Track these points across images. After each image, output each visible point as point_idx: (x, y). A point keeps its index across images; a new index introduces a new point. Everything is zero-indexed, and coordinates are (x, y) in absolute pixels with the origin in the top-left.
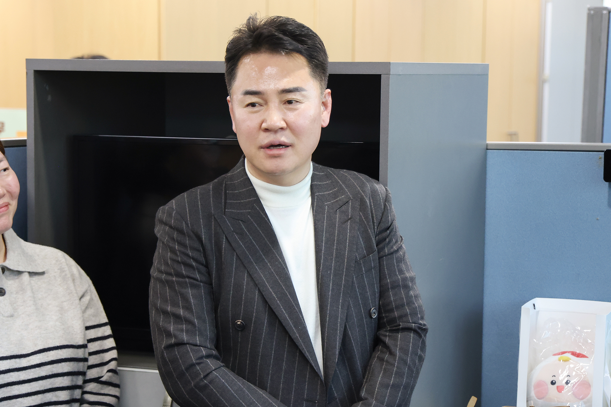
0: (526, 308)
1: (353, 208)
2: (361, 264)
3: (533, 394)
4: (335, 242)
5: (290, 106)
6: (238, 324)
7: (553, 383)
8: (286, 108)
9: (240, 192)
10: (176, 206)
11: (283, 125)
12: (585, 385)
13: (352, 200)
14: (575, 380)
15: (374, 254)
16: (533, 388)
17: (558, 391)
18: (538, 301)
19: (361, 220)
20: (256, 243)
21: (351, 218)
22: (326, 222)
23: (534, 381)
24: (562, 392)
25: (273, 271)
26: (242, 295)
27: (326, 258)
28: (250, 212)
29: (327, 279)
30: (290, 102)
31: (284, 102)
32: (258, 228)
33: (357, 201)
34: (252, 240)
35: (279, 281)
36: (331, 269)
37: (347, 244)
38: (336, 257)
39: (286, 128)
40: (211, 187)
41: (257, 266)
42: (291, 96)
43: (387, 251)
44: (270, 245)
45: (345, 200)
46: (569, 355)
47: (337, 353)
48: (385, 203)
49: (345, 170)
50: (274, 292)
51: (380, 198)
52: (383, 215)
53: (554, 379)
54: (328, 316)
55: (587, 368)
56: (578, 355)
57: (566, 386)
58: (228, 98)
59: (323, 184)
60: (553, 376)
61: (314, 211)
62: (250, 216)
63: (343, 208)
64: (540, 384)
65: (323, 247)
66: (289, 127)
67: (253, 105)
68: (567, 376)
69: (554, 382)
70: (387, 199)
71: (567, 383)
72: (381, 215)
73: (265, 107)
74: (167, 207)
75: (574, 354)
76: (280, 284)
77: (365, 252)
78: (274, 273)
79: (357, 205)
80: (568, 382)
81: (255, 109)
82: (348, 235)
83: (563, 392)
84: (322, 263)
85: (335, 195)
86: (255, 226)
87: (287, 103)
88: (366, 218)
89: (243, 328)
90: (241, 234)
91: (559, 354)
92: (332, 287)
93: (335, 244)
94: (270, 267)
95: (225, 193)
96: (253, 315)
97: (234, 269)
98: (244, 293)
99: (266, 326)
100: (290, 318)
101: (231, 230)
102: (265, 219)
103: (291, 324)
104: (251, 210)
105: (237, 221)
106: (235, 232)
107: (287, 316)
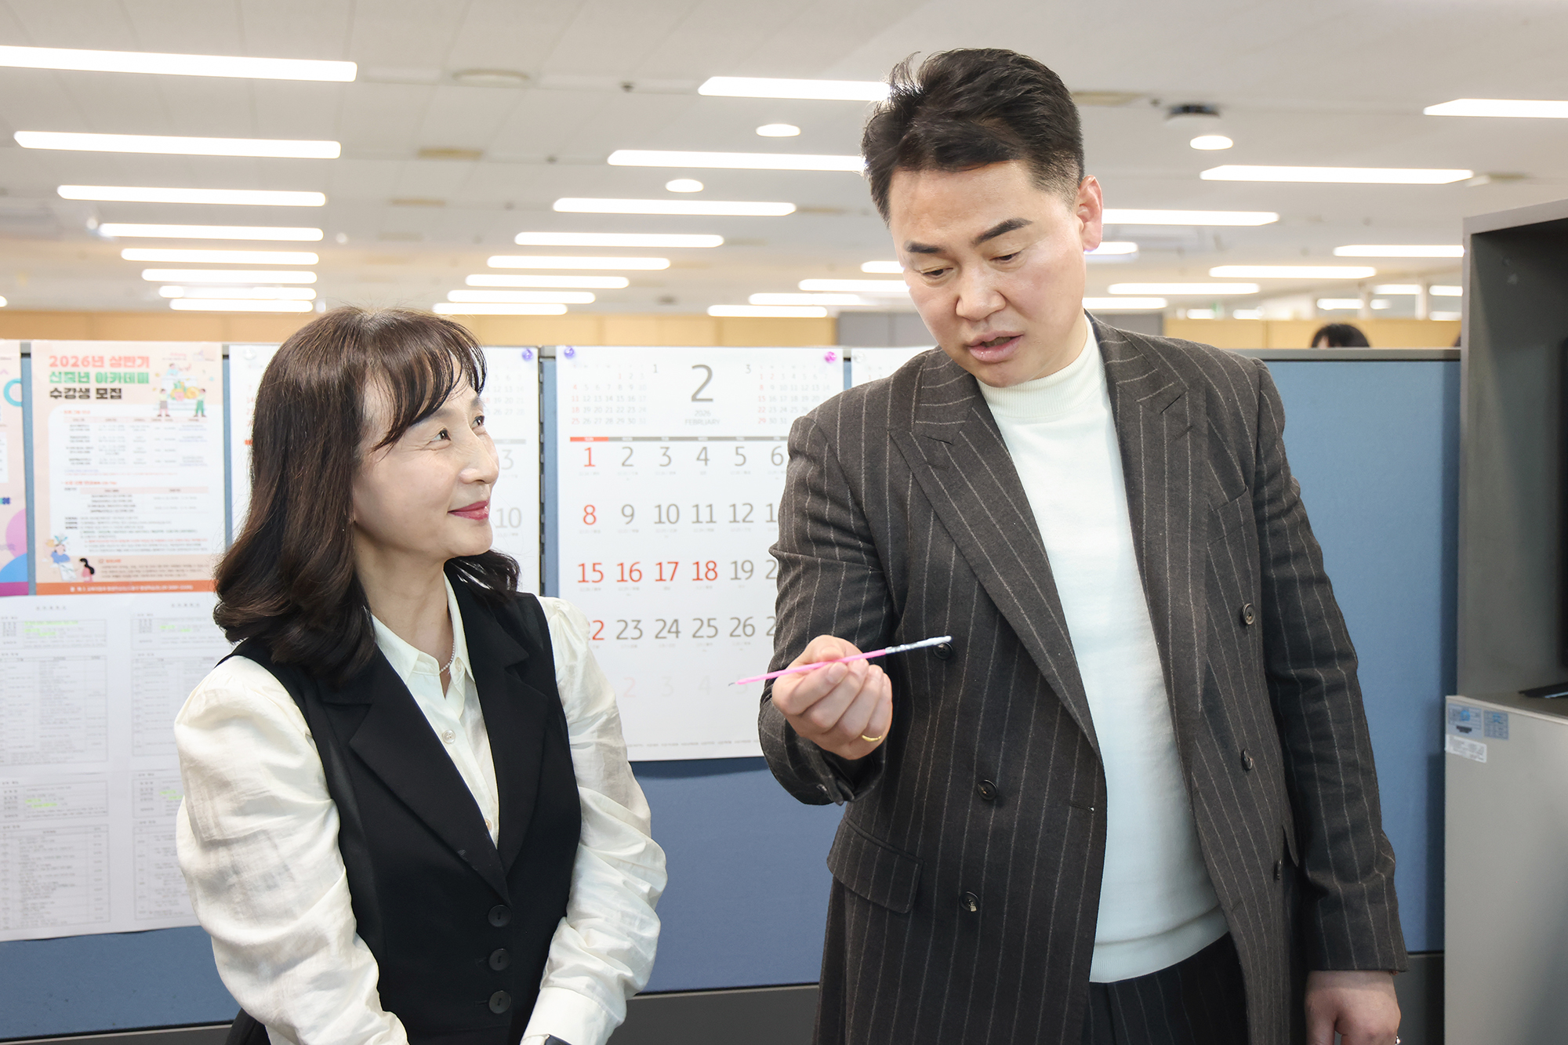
1: (1194, 407)
4: (1166, 476)
6: (940, 648)
9: (947, 386)
13: (1187, 391)
15: (1245, 497)
20: (972, 485)
21: (1191, 427)
22: (1144, 437)
25: (1006, 539)
26: (947, 590)
27: (1150, 506)
28: (963, 424)
29: (1159, 547)
32: (978, 455)
33: (1200, 394)
34: (966, 480)
35: (1019, 560)
37: (1190, 479)
38: (1172, 504)
41: (973, 531)
44: (1002, 489)
45: (1176, 392)
47: (1199, 694)
48: (1261, 392)
50: (1007, 582)
52: (1259, 418)
62: (964, 432)
63: (1174, 408)
65: (1144, 486)
72: (1255, 419)
76: (1020, 566)
77: (1224, 494)
78: (1009, 543)
79: (1201, 400)
82: (1190, 460)
85: (1155, 383)
86: (974, 452)
88: (1221, 427)
93: (1166, 480)
94: (1001, 532)
95: (919, 390)
96: (967, 630)
97: (930, 539)
98: (950, 586)
99: (995, 654)
100: (1040, 634)
101: (923, 459)
102: (992, 435)
103: (1042, 646)
104: (966, 420)
105: (937, 442)
106: (930, 464)
107: (1033, 629)
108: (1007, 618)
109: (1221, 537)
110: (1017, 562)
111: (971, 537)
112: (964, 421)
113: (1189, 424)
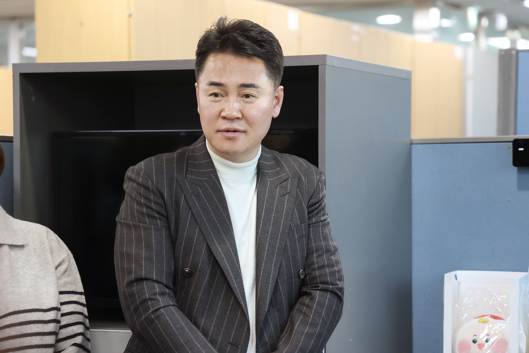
1: (292, 184)
2: (294, 231)
4: (274, 211)
5: (247, 100)
6: (186, 272)
7: (474, 342)
8: (243, 101)
9: (200, 163)
10: (144, 167)
11: (240, 115)
13: (290, 177)
14: (494, 339)
15: (305, 224)
16: (457, 347)
17: (479, 348)
18: (459, 273)
19: (297, 194)
20: (209, 205)
21: (289, 193)
22: (268, 195)
23: (458, 341)
24: (482, 349)
25: (221, 230)
27: (265, 223)
28: (207, 180)
29: (264, 241)
30: (247, 96)
31: (242, 96)
33: (296, 179)
34: (207, 203)
35: (226, 240)
36: (268, 233)
37: (284, 213)
38: (273, 224)
39: (242, 118)
40: (176, 155)
41: (208, 224)
42: (248, 91)
44: (221, 209)
45: (285, 178)
46: (488, 318)
47: (268, 303)
48: (318, 184)
49: (287, 154)
50: (220, 248)
51: (314, 178)
52: (315, 192)
53: (475, 338)
54: (262, 271)
56: (496, 318)
57: (486, 344)
58: (196, 84)
59: (268, 164)
60: (474, 336)
61: (258, 184)
62: (207, 183)
63: (283, 184)
65: (263, 214)
67: (216, 95)
68: (487, 335)
71: (487, 341)
72: (313, 191)
73: (225, 98)
74: (136, 167)
76: (226, 242)
77: (299, 221)
78: (222, 232)
79: (295, 183)
81: (217, 99)
82: (286, 206)
84: (261, 227)
85: (278, 173)
86: (210, 192)
87: (244, 96)
88: (302, 193)
89: (191, 275)
90: (198, 197)
91: (479, 317)
92: (268, 247)
93: (274, 213)
94: (219, 227)
95: (187, 162)
96: (198, 265)
97: (188, 225)
98: (194, 245)
99: (208, 276)
100: (231, 271)
101: (190, 191)
102: (219, 187)
103: (232, 276)
104: (208, 178)
105: (196, 186)
106: (192, 194)
107: (229, 268)
108: (219, 262)
109: (295, 239)
110: (225, 240)
111: (207, 227)
113: (288, 191)
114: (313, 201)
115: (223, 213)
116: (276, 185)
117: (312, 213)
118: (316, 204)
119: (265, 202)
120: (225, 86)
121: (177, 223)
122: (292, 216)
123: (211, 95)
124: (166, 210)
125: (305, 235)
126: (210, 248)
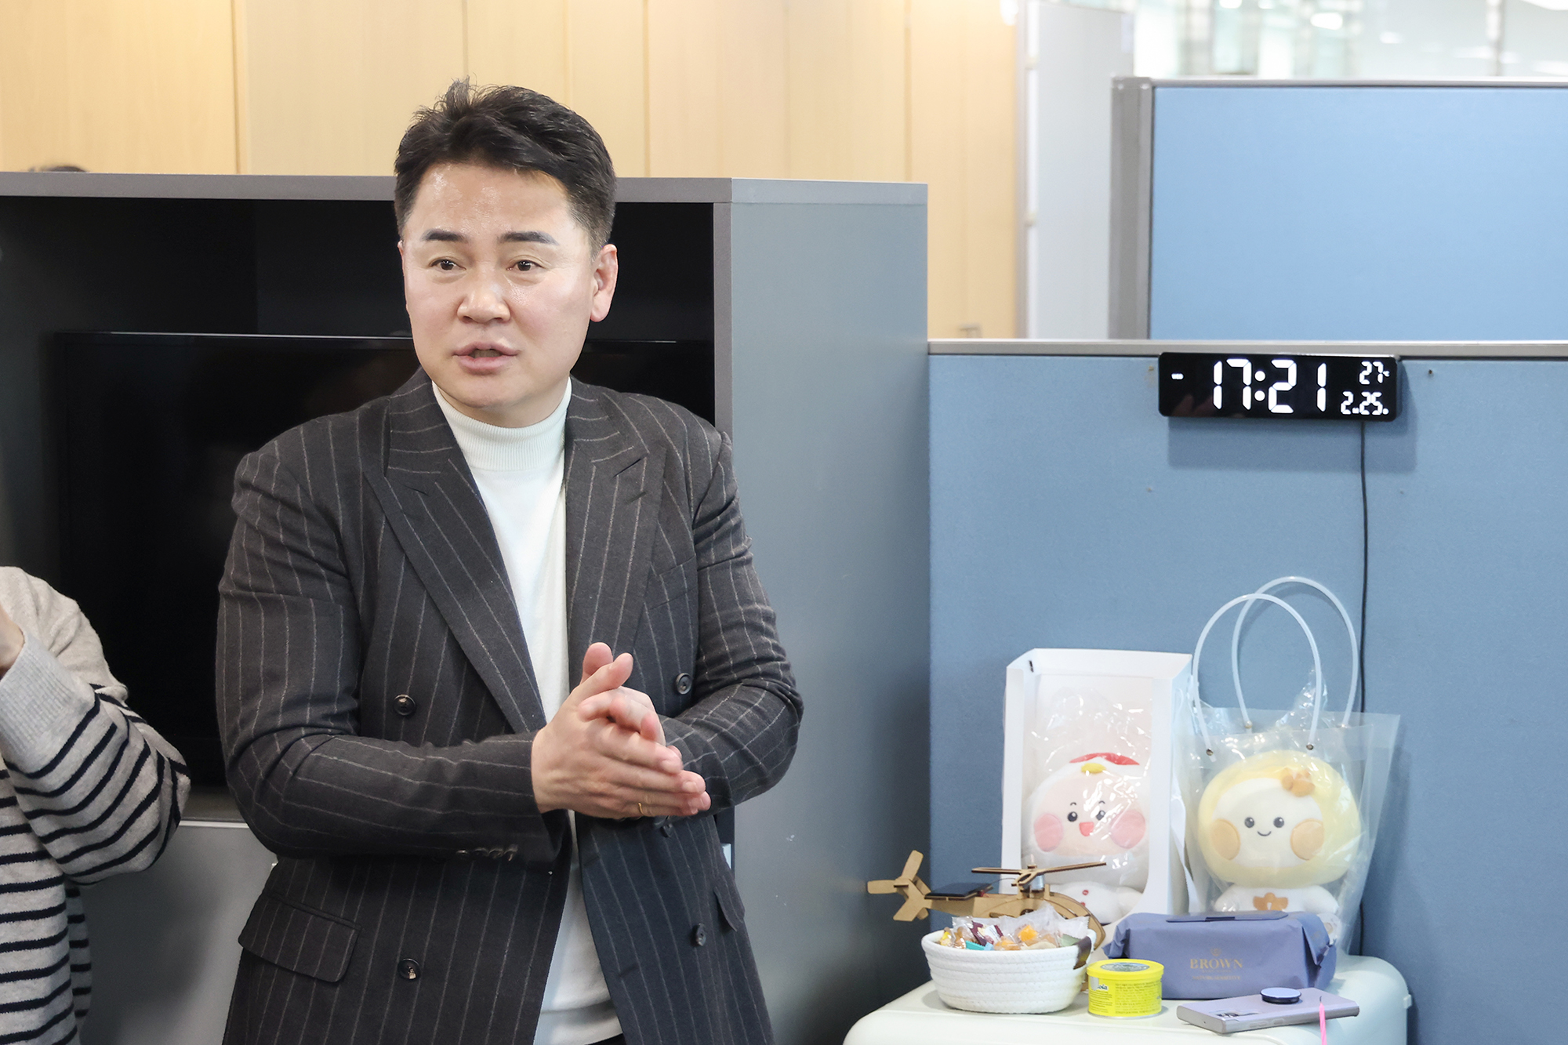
0: (1016, 669)
1: (649, 472)
2: (660, 582)
3: (1033, 841)
4: (608, 539)
5: (524, 275)
6: (401, 704)
7: (1072, 818)
8: (511, 278)
9: (419, 434)
10: (281, 452)
11: (503, 312)
12: (1135, 819)
13: (647, 455)
14: (1116, 810)
15: (688, 562)
16: (1032, 829)
17: (1082, 833)
18: (1038, 655)
19: (664, 495)
21: (644, 493)
22: (592, 498)
23: (1035, 815)
24: (1089, 835)
25: (482, 596)
26: (414, 644)
27: (586, 568)
28: (439, 476)
29: (587, 611)
30: (523, 266)
31: (508, 265)
32: (455, 509)
33: (659, 458)
34: (442, 532)
35: (495, 619)
36: (596, 592)
38: (609, 568)
39: (509, 321)
40: (358, 418)
41: (448, 586)
42: (524, 252)
43: (714, 557)
44: (479, 545)
45: (635, 456)
46: (1101, 761)
48: (718, 465)
49: (638, 395)
50: (483, 640)
51: (707, 451)
52: (709, 486)
53: (1073, 809)
55: (1138, 784)
56: (1120, 761)
57: (1098, 824)
58: (400, 244)
59: (591, 422)
60: (1071, 804)
61: (569, 474)
62: (439, 483)
63: (630, 472)
64: (1046, 822)
65: (583, 547)
66: (513, 317)
67: (446, 265)
68: (1100, 802)
69: (1074, 815)
70: (722, 456)
71: (1099, 817)
72: (705, 485)
73: (470, 270)
74: (260, 454)
75: (1111, 758)
76: (496, 624)
77: (674, 558)
78: (485, 601)
79: (659, 467)
80: (1102, 813)
81: (449, 274)
82: (637, 525)
83: (1091, 834)
84: (577, 579)
85: (615, 446)
86: (449, 505)
87: (517, 266)
88: (676, 491)
89: (413, 710)
90: (419, 518)
91: (1082, 759)
92: (596, 627)
93: (608, 543)
95: (387, 434)
96: (433, 686)
97: (400, 589)
98: (418, 639)
99: (460, 711)
100: (514, 695)
101: (399, 507)
102: (470, 490)
103: (516, 707)
104: (442, 471)
105: (412, 492)
106: (405, 514)
107: (508, 690)
108: (482, 677)
109: (663, 602)
110: (492, 620)
111: (446, 592)
112: (440, 473)
113: (642, 490)
114: (707, 509)
115: (484, 552)
116: (612, 475)
117: (707, 540)
118: (713, 516)
119: (587, 518)
120: (467, 242)
121: (372, 587)
122: (653, 548)
123: (434, 264)
124: (344, 558)
125: (689, 590)
126: (457, 643)
